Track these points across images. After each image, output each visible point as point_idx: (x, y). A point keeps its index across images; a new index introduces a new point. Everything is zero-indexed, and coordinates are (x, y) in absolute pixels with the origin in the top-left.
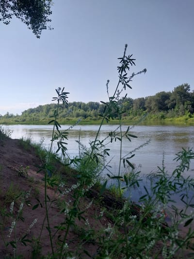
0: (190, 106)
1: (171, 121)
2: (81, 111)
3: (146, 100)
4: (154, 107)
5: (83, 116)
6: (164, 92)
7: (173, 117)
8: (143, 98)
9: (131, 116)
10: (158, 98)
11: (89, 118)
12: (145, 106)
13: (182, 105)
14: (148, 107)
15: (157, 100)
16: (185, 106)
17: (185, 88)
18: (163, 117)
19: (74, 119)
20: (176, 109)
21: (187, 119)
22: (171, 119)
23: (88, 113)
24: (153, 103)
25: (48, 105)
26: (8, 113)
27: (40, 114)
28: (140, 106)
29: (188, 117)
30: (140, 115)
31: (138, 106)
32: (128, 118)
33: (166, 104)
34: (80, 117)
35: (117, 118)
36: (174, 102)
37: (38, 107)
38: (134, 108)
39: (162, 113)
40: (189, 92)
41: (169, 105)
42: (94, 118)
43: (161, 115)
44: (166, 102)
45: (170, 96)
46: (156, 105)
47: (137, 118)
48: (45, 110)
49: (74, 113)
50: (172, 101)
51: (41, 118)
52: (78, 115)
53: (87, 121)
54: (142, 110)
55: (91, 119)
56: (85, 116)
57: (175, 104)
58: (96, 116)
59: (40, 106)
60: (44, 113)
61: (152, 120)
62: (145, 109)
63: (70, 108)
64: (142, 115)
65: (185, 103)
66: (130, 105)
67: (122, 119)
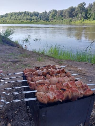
0: (85, 15)
1: (74, 23)
2: (29, 17)
3: (64, 11)
4: (67, 15)
5: (30, 20)
6: (72, 7)
7: (75, 21)
8: (62, 10)
9: (55, 20)
10: (69, 10)
11: (33, 20)
12: (63, 15)
13: (81, 15)
14: (64, 15)
15: (69, 11)
16: (82, 15)
17: (83, 4)
18: (71, 21)
19: (25, 21)
20: (78, 17)
21: (81, 22)
22: (75, 22)
23: (32, 18)
24: (67, 13)
25: (11, 13)
27: (7, 18)
28: (60, 14)
29: (82, 21)
30: (60, 19)
31: (59, 15)
32: (54, 21)
33: (73, 14)
34: (28, 20)
35: (48, 21)
36: (77, 12)
37: (5, 14)
38: (57, 15)
39: (70, 19)
40: (85, 7)
41: (74, 15)
42: (36, 20)
43: (70, 20)
44: (73, 12)
45: (75, 9)
46: (68, 14)
47: (58, 21)
48: (9, 16)
49: (25, 17)
50: (76, 12)
51: (8, 21)
52: (27, 19)
53: (32, 22)
54: (61, 17)
55: (34, 21)
56: (31, 20)
57: (77, 14)
58: (37, 19)
59: (7, 14)
60: (9, 18)
61: (65, 22)
62: (62, 16)
63: (23, 15)
64: (61, 19)
65: (82, 13)
66: (55, 14)
67: (50, 22)
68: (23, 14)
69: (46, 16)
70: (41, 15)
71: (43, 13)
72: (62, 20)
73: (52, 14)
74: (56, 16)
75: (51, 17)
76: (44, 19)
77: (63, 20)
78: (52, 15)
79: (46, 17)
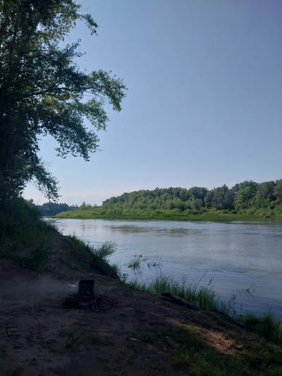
2: (177, 201)
3: (277, 184)
5: (179, 208)
8: (273, 182)
9: (253, 209)
11: (188, 210)
12: (274, 194)
14: (277, 195)
19: (168, 212)
23: (187, 203)
25: (135, 192)
26: (84, 203)
27: (124, 204)
28: (268, 193)
30: (266, 207)
31: (264, 194)
32: (248, 211)
34: (175, 210)
35: (233, 210)
37: (122, 195)
38: (256, 196)
42: (195, 210)
47: (261, 212)
48: (131, 200)
49: (168, 203)
51: (125, 211)
52: (173, 207)
53: (183, 216)
54: (268, 200)
55: (190, 213)
56: (183, 208)
58: (197, 207)
59: (126, 194)
60: (130, 203)
62: (274, 198)
63: (163, 196)
64: (269, 207)
66: (253, 192)
67: (238, 213)
68: (165, 194)
69: (226, 197)
70: (213, 196)
71: (219, 189)
72: (272, 208)
73: (242, 194)
74: (255, 199)
75: (239, 200)
76: (220, 205)
77: (275, 209)
78: (241, 196)
79: (225, 201)
